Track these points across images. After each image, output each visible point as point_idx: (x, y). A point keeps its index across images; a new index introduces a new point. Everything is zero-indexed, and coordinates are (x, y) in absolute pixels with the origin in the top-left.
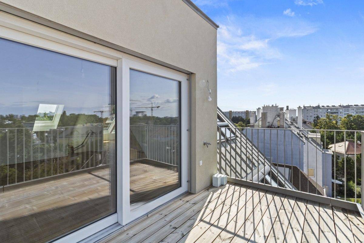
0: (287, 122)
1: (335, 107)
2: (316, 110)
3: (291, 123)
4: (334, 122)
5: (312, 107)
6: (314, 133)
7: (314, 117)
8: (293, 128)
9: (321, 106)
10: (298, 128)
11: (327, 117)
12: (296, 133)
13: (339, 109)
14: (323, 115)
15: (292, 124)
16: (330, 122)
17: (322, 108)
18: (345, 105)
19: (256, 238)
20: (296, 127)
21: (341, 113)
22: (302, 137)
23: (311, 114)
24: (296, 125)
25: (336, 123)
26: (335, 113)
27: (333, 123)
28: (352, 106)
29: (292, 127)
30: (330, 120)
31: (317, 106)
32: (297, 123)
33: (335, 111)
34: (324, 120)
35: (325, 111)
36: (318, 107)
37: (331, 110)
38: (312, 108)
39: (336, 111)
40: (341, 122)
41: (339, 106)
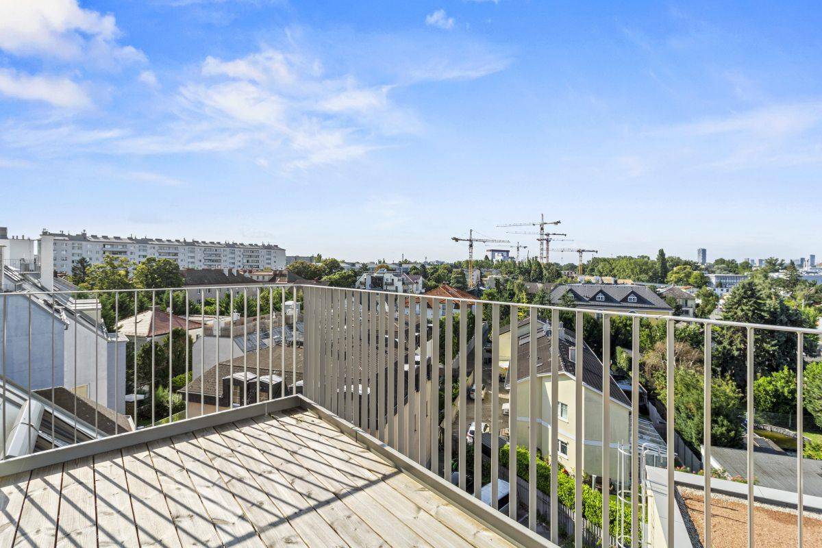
0: (9, 273)
1: (121, 239)
2: (76, 245)
3: (22, 275)
4: (122, 272)
5: (66, 236)
6: (81, 299)
7: (73, 262)
8: (28, 289)
9: (89, 235)
10: (43, 289)
11: (107, 262)
12: (40, 302)
13: (128, 245)
14: (95, 256)
15: (24, 278)
16: (113, 273)
17: (93, 240)
18: (139, 237)
19: (231, 532)
20: (35, 285)
21: (131, 253)
22: (57, 311)
23: (64, 252)
24: (36, 281)
25: (127, 276)
26: (120, 253)
27: (120, 275)
28: (151, 240)
29: (26, 286)
30: (114, 267)
31: (81, 234)
32: (38, 276)
33: (120, 248)
34: (102, 267)
35: (99, 247)
36: (83, 237)
37: (112, 245)
38: (67, 238)
39: (123, 250)
40: (135, 272)
41: (128, 238)
